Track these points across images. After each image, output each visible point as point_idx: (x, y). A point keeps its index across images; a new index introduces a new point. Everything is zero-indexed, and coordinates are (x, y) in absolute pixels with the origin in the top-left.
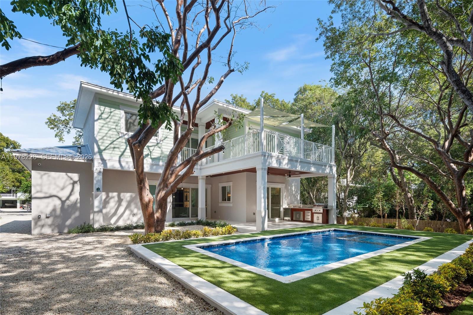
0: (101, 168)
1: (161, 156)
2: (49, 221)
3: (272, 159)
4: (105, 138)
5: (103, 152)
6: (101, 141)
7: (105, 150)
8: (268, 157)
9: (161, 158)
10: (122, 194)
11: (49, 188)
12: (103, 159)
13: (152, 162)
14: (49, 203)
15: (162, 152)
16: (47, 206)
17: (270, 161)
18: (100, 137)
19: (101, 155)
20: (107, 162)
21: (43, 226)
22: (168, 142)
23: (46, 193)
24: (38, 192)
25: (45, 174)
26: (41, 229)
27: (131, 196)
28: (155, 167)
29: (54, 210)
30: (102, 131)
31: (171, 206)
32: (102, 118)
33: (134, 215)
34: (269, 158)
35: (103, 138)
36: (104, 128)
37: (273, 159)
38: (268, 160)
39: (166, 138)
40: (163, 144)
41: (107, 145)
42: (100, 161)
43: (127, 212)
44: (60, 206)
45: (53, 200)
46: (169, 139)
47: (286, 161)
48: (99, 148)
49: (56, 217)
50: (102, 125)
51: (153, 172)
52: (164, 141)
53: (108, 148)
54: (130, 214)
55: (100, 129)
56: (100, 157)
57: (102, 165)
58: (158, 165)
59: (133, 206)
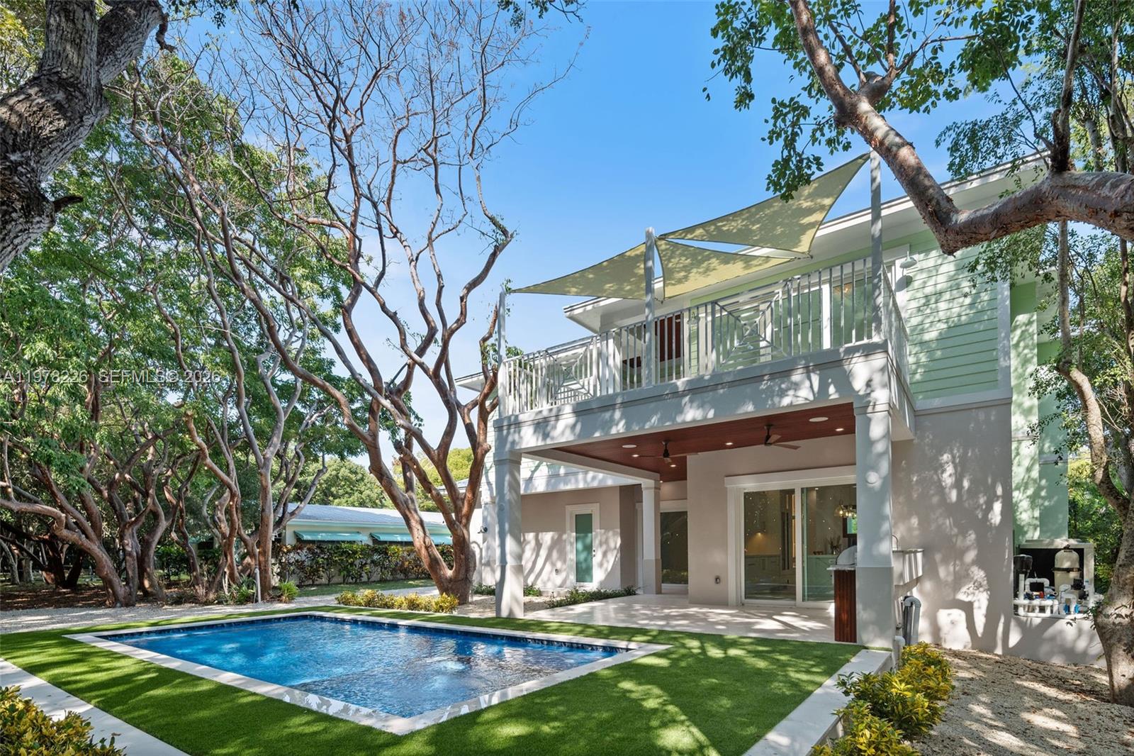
10: (540, 535)
27: (552, 538)
28: (553, 481)
37: (524, 430)
38: (510, 439)
43: (548, 568)
51: (550, 490)
54: (552, 571)
58: (558, 475)
59: (555, 555)
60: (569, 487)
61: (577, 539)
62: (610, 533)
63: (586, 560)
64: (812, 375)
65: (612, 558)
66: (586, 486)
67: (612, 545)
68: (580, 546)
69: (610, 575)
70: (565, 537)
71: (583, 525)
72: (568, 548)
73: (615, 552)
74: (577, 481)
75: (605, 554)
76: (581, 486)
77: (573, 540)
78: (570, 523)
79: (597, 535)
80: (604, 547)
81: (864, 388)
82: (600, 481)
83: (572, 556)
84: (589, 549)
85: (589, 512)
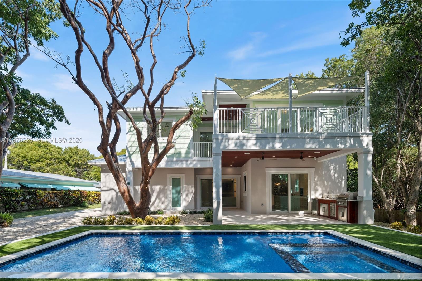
0: (130, 167)
1: (174, 153)
2: (110, 206)
3: (228, 141)
4: (133, 145)
5: (132, 156)
6: (130, 148)
7: (133, 154)
8: (222, 140)
9: (175, 154)
10: (153, 186)
11: (109, 184)
12: (132, 162)
13: (167, 159)
14: (109, 194)
15: (176, 150)
16: (109, 196)
17: (226, 144)
18: (130, 145)
19: (130, 158)
20: (134, 163)
21: (106, 209)
22: (180, 140)
23: (108, 187)
24: (104, 187)
25: (107, 175)
26: (106, 211)
27: (160, 188)
28: (169, 163)
29: (112, 199)
30: (131, 140)
31: (193, 196)
32: (130, 131)
33: (163, 203)
34: (224, 141)
35: (131, 145)
36: (132, 138)
37: (230, 142)
39: (179, 136)
40: (177, 142)
41: (134, 150)
42: (130, 163)
43: (157, 201)
44: (115, 196)
45: (112, 192)
46: (181, 138)
47: (252, 141)
48: (129, 154)
49: (113, 203)
50: (131, 136)
51: (168, 167)
52: (178, 140)
53: (135, 152)
54: (159, 202)
55: (130, 139)
56: (130, 159)
57: (131, 166)
58: (173, 161)
59: (161, 196)
60: (177, 166)
61: (172, 188)
62: (190, 186)
63: (177, 197)
64: (351, 139)
65: (191, 197)
66: (187, 167)
67: (191, 191)
68: (174, 191)
69: (189, 204)
70: (166, 187)
71: (176, 183)
72: (169, 192)
73: (192, 194)
74: (182, 164)
75: (187, 195)
76: (184, 166)
77: (171, 189)
78: (169, 182)
79: (183, 187)
80: (186, 192)
81: (366, 146)
82: (194, 165)
83: (170, 196)
84: (179, 193)
85: (179, 178)
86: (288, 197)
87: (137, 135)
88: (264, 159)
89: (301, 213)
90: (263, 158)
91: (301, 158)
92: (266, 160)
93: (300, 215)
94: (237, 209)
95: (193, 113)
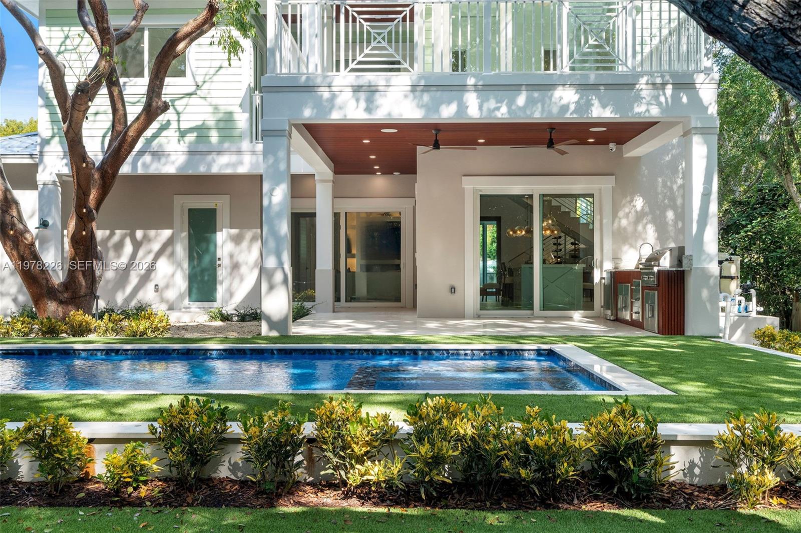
85: (212, 206)
86: (532, 268)
87: (50, 74)
88: (439, 148)
89: (577, 315)
90: (436, 146)
91: (551, 144)
92: (444, 151)
93: (576, 320)
94: (403, 308)
95: (217, 10)
